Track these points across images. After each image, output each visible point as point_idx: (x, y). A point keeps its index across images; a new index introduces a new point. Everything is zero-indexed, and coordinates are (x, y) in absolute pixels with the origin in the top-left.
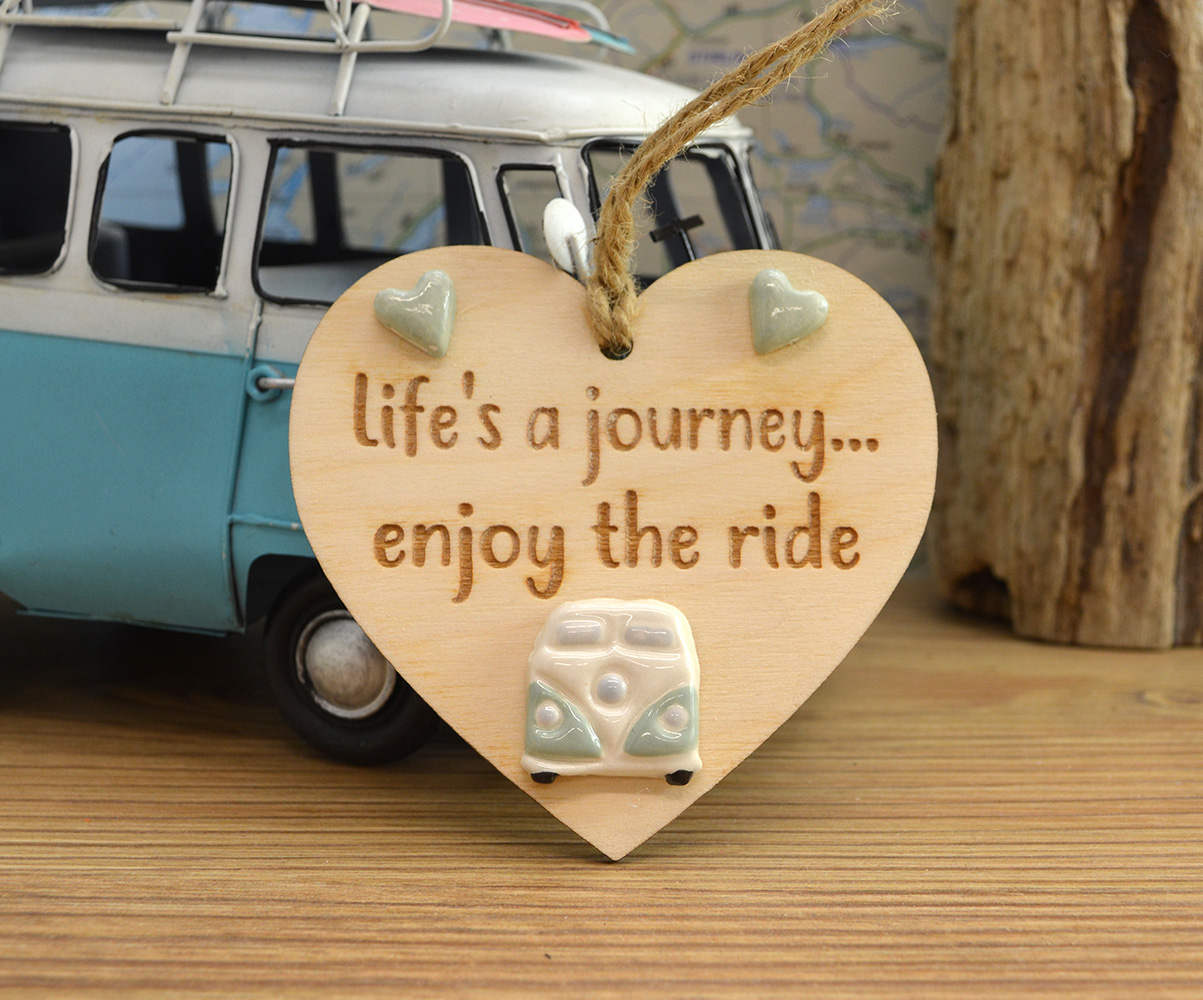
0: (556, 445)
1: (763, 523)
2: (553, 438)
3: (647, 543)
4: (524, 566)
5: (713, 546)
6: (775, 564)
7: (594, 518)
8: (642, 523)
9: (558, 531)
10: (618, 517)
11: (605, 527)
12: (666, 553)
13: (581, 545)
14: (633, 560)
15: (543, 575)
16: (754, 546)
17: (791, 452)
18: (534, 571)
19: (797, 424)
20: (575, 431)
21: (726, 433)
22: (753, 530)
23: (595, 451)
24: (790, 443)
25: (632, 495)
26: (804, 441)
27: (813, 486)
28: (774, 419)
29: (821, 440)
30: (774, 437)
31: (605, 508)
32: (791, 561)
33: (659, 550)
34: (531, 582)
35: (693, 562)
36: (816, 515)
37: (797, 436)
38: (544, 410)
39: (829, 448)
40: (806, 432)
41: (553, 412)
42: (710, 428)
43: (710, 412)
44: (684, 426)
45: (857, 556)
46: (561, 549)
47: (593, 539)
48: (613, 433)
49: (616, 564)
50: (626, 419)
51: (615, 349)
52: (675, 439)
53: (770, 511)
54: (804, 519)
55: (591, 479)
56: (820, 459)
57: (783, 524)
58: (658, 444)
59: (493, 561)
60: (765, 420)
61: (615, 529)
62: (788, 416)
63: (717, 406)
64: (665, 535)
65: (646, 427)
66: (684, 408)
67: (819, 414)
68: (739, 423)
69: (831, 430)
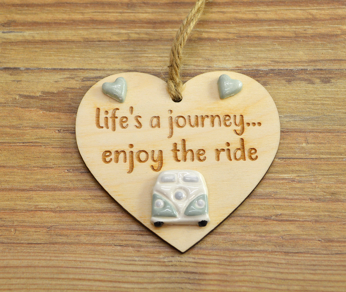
0: (159, 127)
1: (226, 148)
2: (158, 125)
3: (189, 154)
4: (150, 162)
5: (210, 155)
6: (231, 160)
7: (172, 148)
8: (187, 149)
9: (161, 151)
10: (180, 147)
11: (175, 150)
12: (195, 157)
13: (168, 156)
14: (185, 160)
15: (156, 165)
16: (223, 155)
17: (233, 127)
18: (153, 163)
19: (235, 119)
20: (165, 122)
21: (213, 123)
22: (223, 150)
23: (172, 128)
24: (233, 124)
25: (184, 140)
26: (237, 124)
27: (241, 137)
28: (227, 118)
29: (243, 123)
30: (228, 123)
31: (175, 145)
32: (236, 159)
33: (193, 157)
34: (152, 167)
35: (204, 160)
36: (243, 145)
37: (235, 123)
38: (155, 117)
39: (245, 125)
40: (238, 121)
41: (158, 117)
42: (207, 121)
43: (207, 116)
44: (199, 121)
45: (257, 157)
46: (162, 157)
47: (172, 154)
48: (177, 123)
49: (180, 161)
50: (181, 119)
51: (177, 99)
52: (197, 125)
53: (228, 144)
54: (239, 146)
55: (171, 136)
56: (243, 129)
57: (232, 148)
58: (191, 126)
59: (140, 161)
60: (225, 118)
61: (179, 150)
62: (232, 117)
63: (209, 114)
64: (195, 152)
65: (187, 121)
66: (199, 115)
67: (242, 116)
68: (217, 119)
69: (246, 120)
